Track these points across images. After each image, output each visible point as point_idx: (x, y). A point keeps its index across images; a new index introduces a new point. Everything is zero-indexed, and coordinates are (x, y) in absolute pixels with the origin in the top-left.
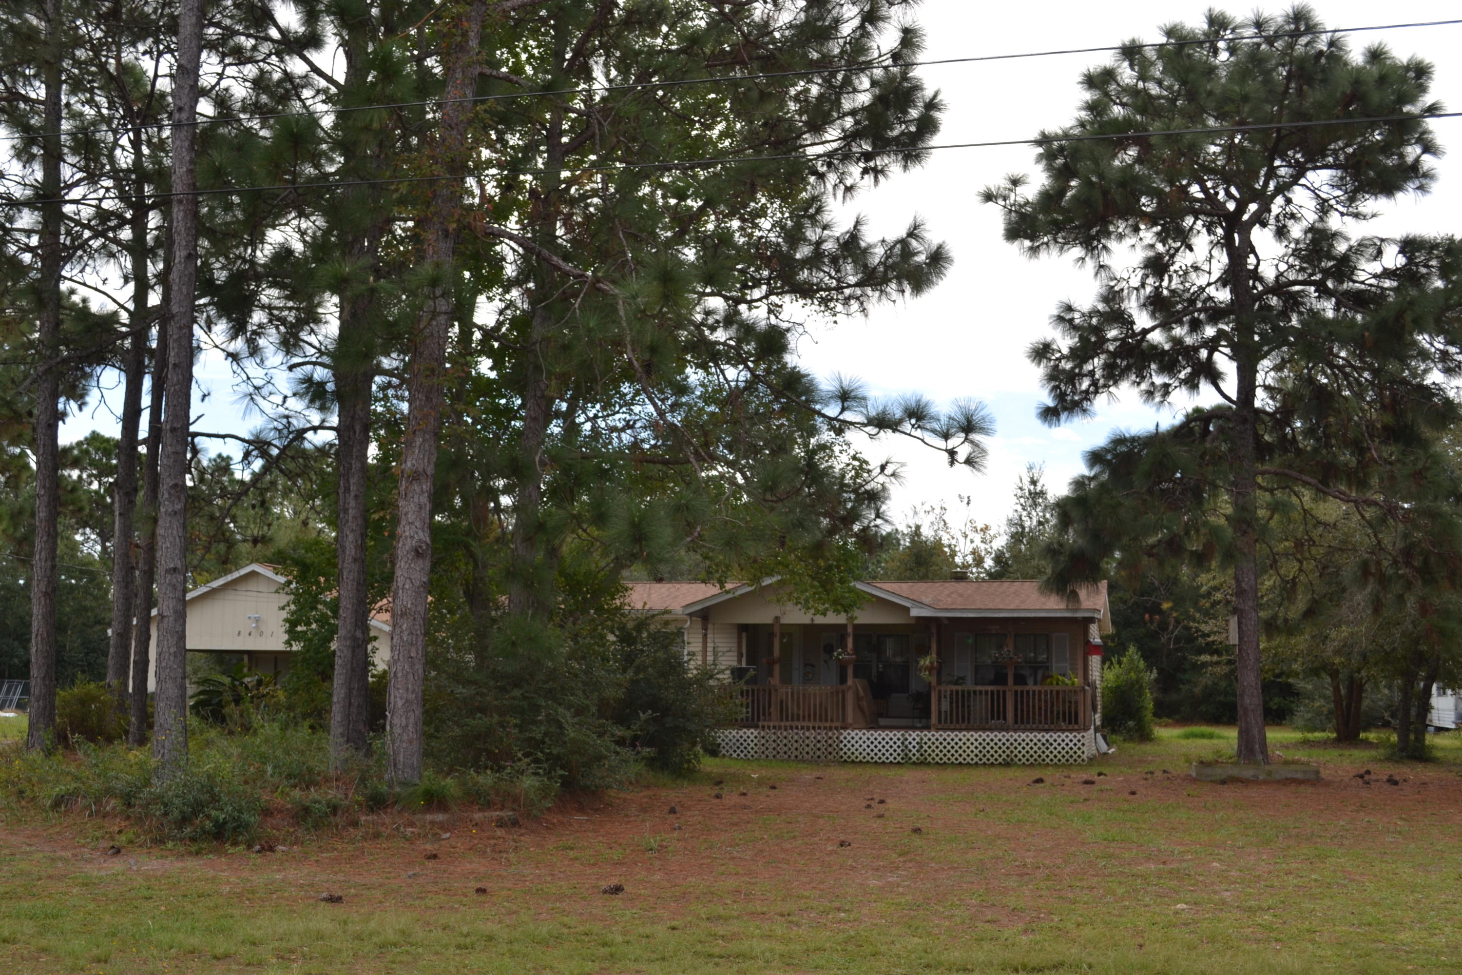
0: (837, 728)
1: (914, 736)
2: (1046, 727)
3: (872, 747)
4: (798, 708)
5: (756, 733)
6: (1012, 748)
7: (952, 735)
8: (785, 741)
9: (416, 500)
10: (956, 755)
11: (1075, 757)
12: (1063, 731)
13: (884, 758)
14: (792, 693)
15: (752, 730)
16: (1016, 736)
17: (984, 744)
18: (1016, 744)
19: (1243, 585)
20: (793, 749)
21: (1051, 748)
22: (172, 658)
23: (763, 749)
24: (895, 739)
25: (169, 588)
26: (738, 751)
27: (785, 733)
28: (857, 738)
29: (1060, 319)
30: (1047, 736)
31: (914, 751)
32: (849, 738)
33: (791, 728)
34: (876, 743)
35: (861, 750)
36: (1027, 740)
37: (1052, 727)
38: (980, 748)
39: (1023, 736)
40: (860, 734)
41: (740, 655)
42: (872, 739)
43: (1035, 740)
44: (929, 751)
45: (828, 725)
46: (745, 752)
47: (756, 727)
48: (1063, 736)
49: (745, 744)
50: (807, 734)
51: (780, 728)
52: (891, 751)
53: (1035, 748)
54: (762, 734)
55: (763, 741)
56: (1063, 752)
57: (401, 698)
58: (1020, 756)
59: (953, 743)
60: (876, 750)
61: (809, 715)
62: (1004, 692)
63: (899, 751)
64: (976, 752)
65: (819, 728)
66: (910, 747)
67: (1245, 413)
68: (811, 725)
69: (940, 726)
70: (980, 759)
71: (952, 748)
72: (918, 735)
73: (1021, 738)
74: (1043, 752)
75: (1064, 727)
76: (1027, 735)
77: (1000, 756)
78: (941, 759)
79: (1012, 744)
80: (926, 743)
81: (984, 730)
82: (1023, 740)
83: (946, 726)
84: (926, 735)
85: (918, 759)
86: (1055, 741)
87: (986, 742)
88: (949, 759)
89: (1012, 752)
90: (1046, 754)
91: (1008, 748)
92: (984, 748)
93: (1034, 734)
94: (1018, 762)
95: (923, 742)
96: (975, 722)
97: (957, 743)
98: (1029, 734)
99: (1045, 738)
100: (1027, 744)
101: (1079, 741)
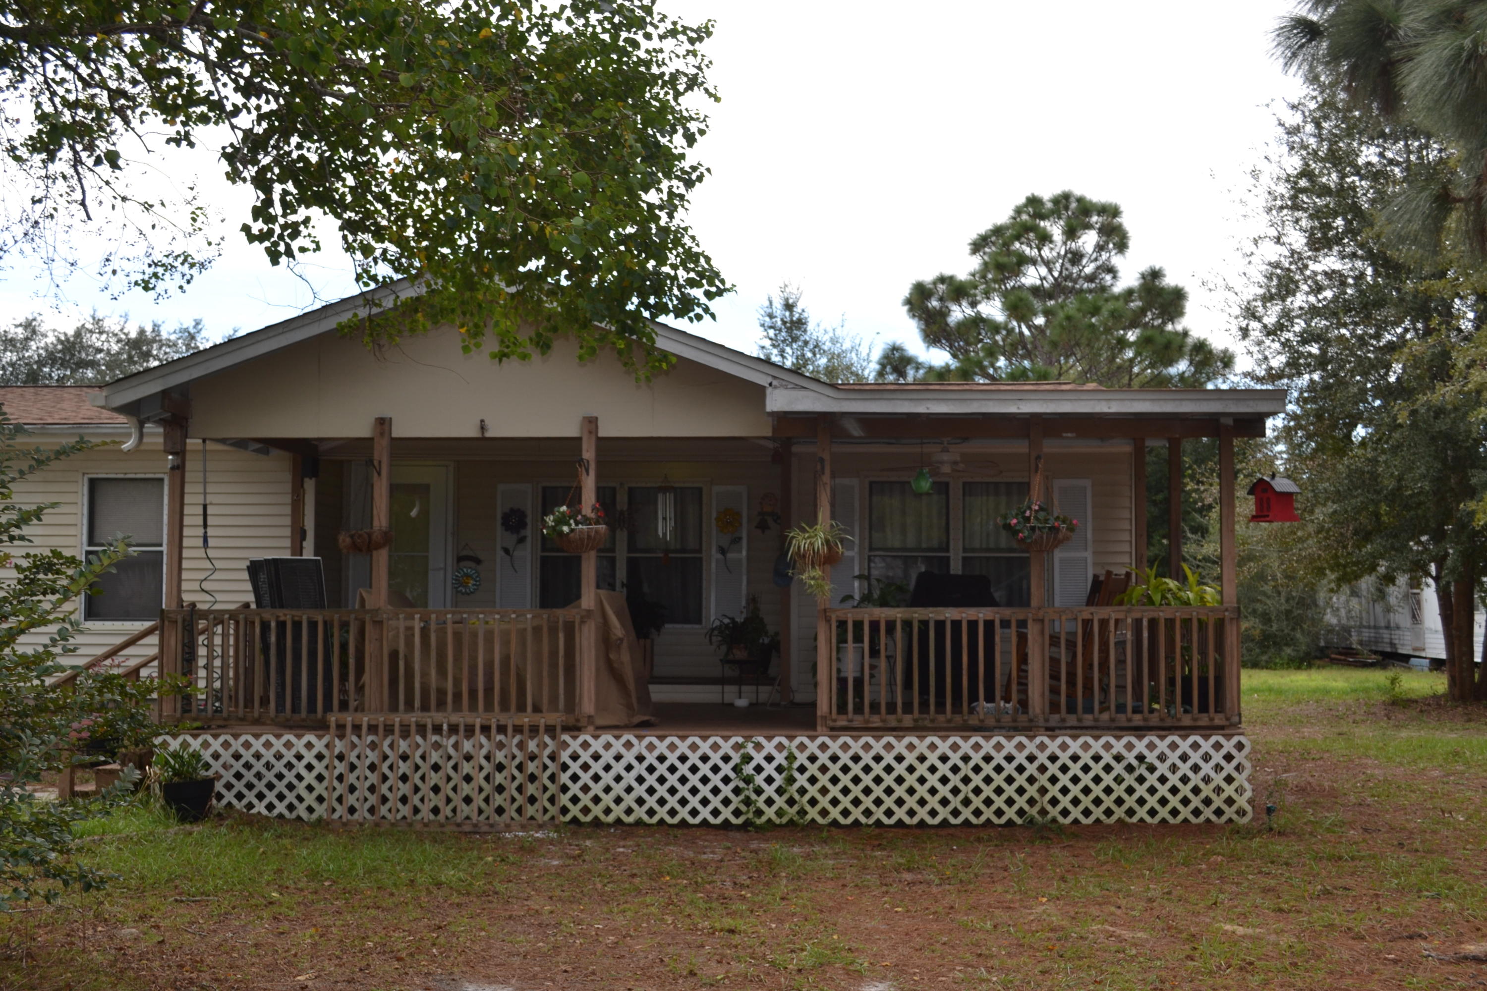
0: (551, 730)
1: (769, 749)
3: (651, 780)
4: (442, 671)
5: (319, 745)
6: (1043, 780)
7: (878, 747)
8: (404, 768)
10: (889, 802)
11: (1218, 802)
12: (1185, 731)
13: (683, 813)
14: (425, 632)
15: (310, 737)
16: (1053, 746)
17: (966, 770)
18: (1053, 769)
20: (425, 789)
21: (1152, 780)
23: (340, 789)
24: (715, 758)
26: (271, 797)
27: (403, 746)
30: (1140, 746)
31: (770, 791)
32: (585, 756)
33: (422, 730)
34: (662, 769)
35: (618, 789)
36: (1086, 758)
37: (1154, 720)
38: (955, 780)
39: (1075, 746)
40: (618, 746)
41: (299, 535)
42: (651, 759)
43: (1107, 758)
44: (813, 791)
45: (526, 720)
46: (290, 797)
47: (321, 727)
48: (1184, 746)
49: (290, 777)
50: (467, 746)
51: (389, 730)
52: (705, 791)
53: (1108, 779)
54: (339, 746)
55: (341, 768)
56: (1186, 790)
58: (1065, 802)
59: (878, 769)
60: (662, 791)
61: (473, 693)
62: (1022, 626)
63: (726, 791)
64: (944, 791)
65: (502, 729)
66: (759, 780)
68: (478, 722)
69: (842, 722)
70: (956, 813)
71: (878, 780)
72: (780, 747)
73: (1070, 752)
74: (1130, 791)
75: (1187, 721)
76: (1086, 743)
77: (1010, 802)
78: (846, 813)
79: (1042, 769)
80: (802, 769)
81: (966, 730)
82: (1075, 758)
83: (858, 721)
84: (802, 747)
85: (780, 813)
86: (1162, 758)
87: (972, 764)
88: (868, 813)
89: (1043, 791)
90: (1136, 796)
91: (1031, 780)
92: (966, 780)
93: (1103, 741)
94: (1060, 819)
95: (796, 765)
96: (940, 706)
97: (889, 769)
98: (1090, 740)
99: (1135, 752)
100: (1086, 769)
101: (1229, 758)
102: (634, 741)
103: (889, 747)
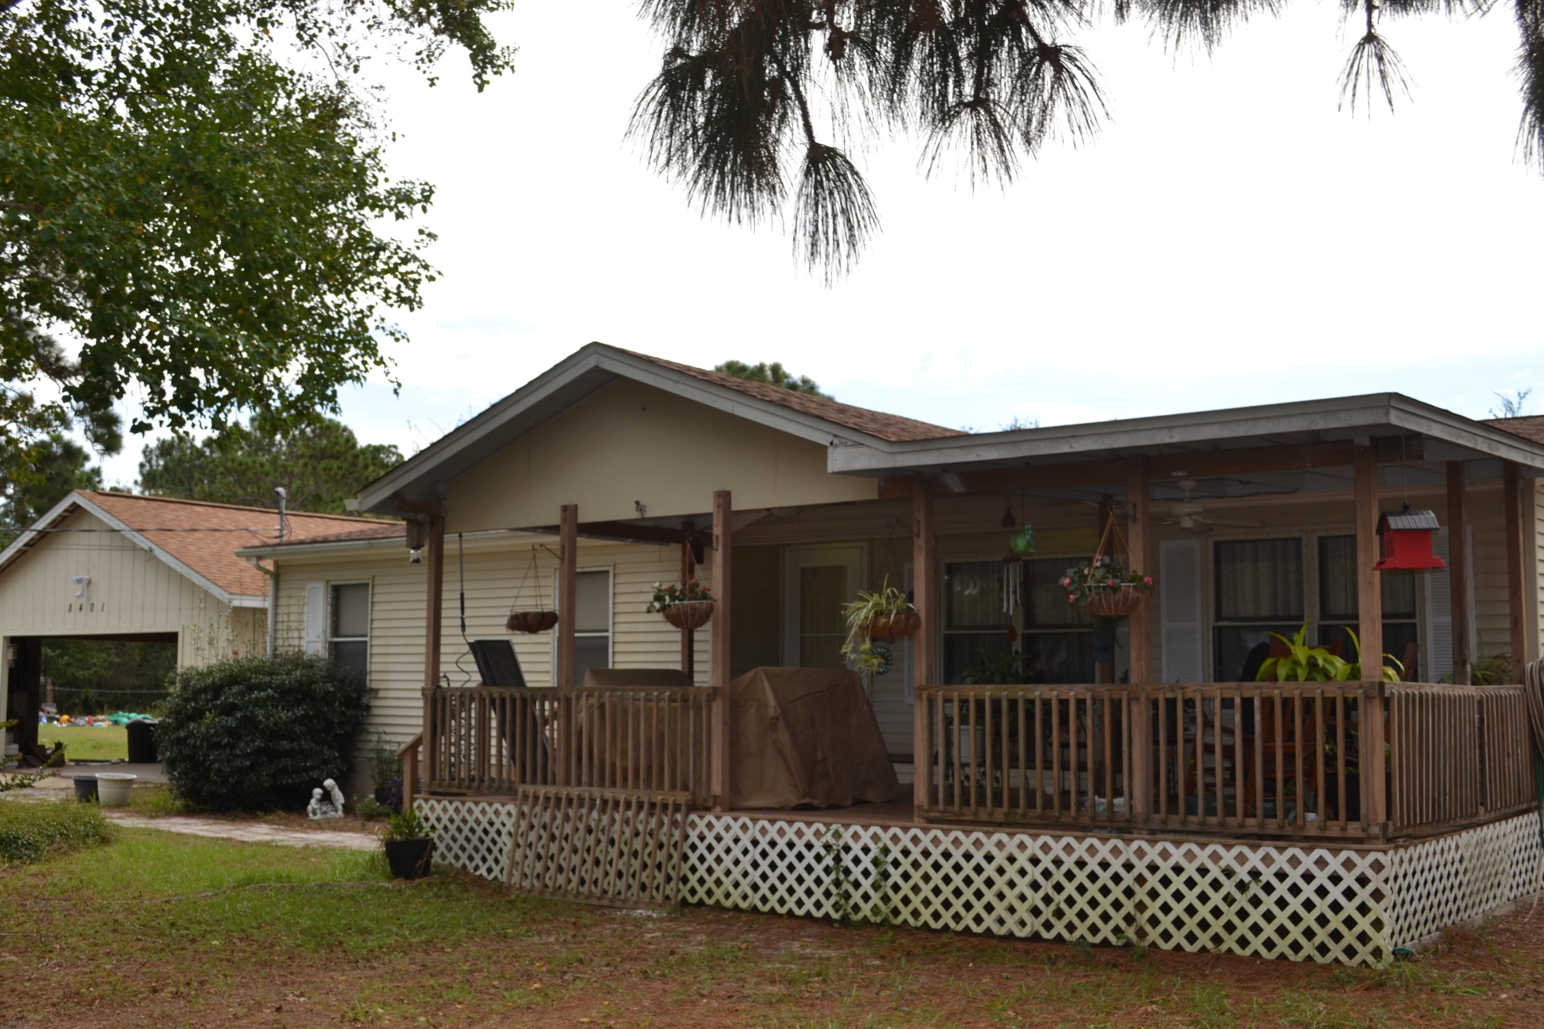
0: (683, 808)
1: (865, 840)
2: (1252, 824)
3: (764, 866)
5: (515, 814)
6: (1142, 893)
7: (967, 843)
10: (979, 907)
11: (1349, 937)
12: (1310, 842)
13: (791, 903)
15: (509, 806)
16: (1153, 853)
17: (1058, 876)
18: (1153, 881)
20: (589, 861)
21: (1269, 902)
23: (518, 856)
24: (818, 846)
26: (489, 860)
28: (728, 839)
30: (1255, 859)
32: (710, 838)
34: (774, 855)
35: (736, 873)
36: (1190, 870)
37: (1272, 826)
39: (1177, 855)
40: (736, 828)
42: (764, 844)
43: (1215, 872)
44: (906, 888)
45: (664, 796)
47: (513, 797)
48: (1308, 862)
51: (559, 802)
52: (810, 881)
53: (1216, 898)
56: (1309, 919)
58: (1166, 922)
59: (969, 868)
60: (773, 878)
62: (1116, 706)
63: (828, 882)
64: (1035, 898)
66: (857, 872)
68: (622, 798)
69: (934, 812)
71: (967, 881)
72: (876, 838)
73: (1172, 862)
74: (1243, 914)
76: (1189, 851)
77: (1106, 917)
78: (936, 916)
79: (1141, 880)
80: (896, 864)
81: (1058, 828)
82: (1178, 869)
84: (896, 839)
86: (1281, 876)
87: (1064, 869)
89: (1141, 907)
90: (1249, 922)
91: (1128, 893)
92: (1058, 888)
93: (1210, 849)
94: (1161, 943)
95: (890, 858)
98: (1195, 848)
99: (1248, 867)
100: (1191, 883)
101: (1363, 881)
102: (750, 824)
103: (978, 844)
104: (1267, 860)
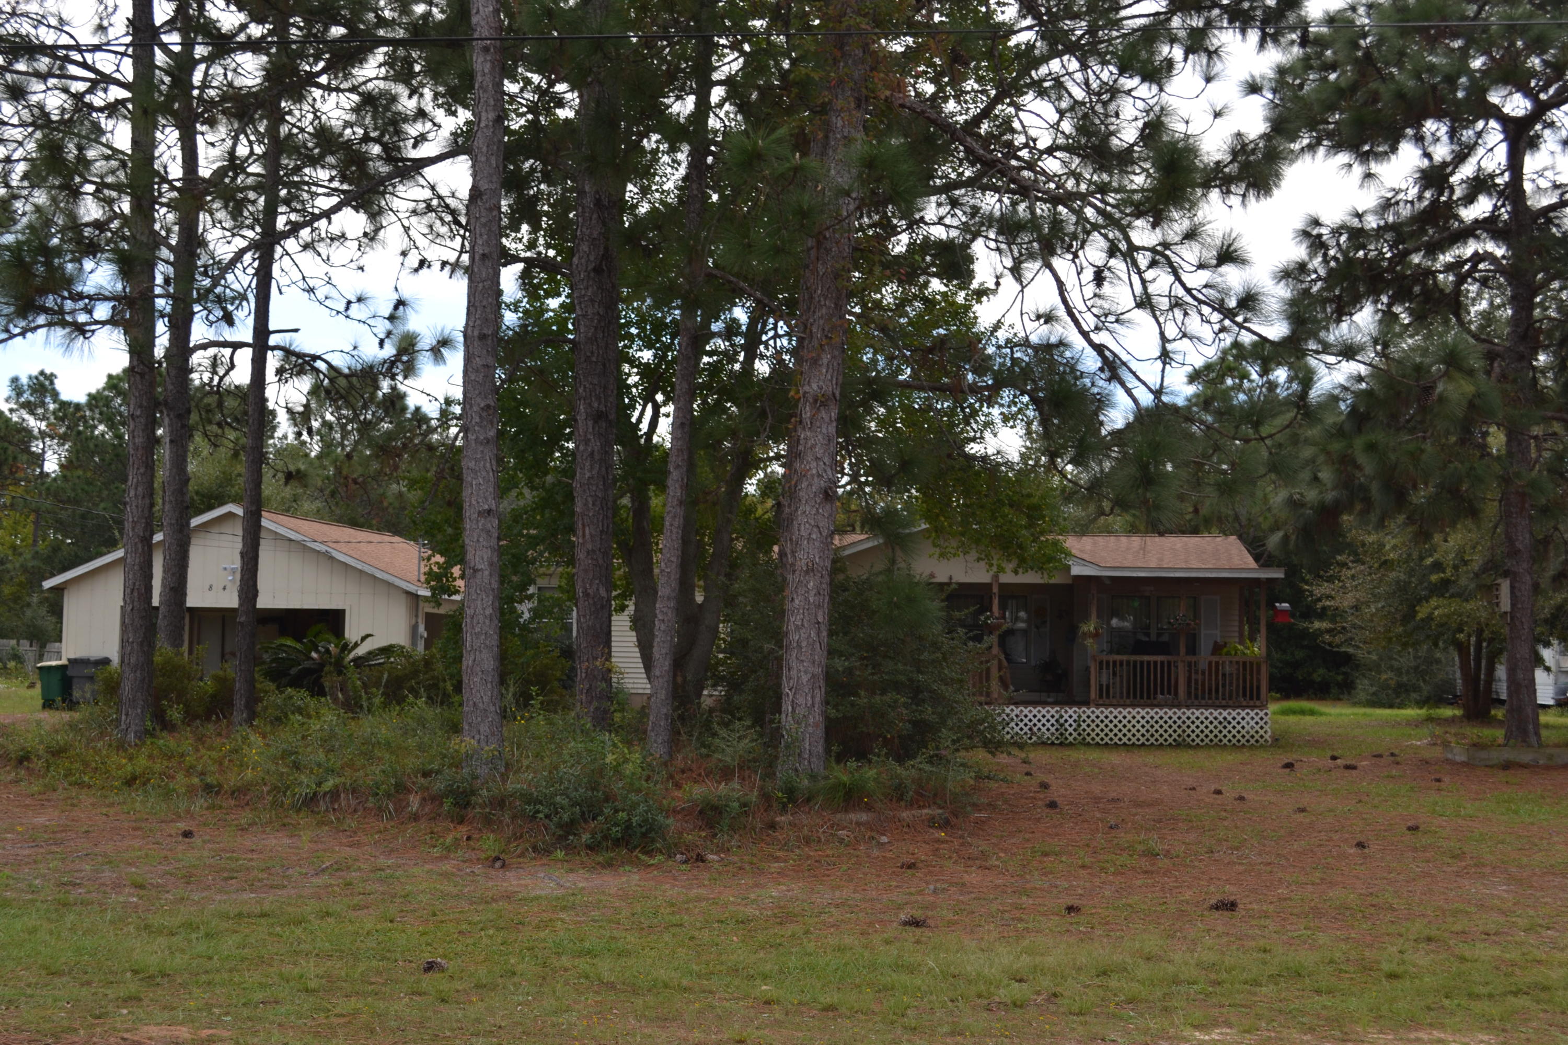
1: (1070, 713)
2: (1224, 703)
7: (1116, 712)
9: (824, 431)
10: (1120, 735)
11: (1257, 737)
12: (1243, 708)
16: (1189, 713)
17: (1152, 722)
18: (1188, 722)
19: (1517, 544)
21: (1230, 727)
22: (487, 622)
24: (1048, 716)
25: (484, 535)
29: (1305, 234)
30: (1225, 714)
31: (1071, 730)
34: (1026, 720)
36: (1202, 718)
37: (1231, 703)
38: (1148, 726)
39: (1197, 713)
43: (1211, 718)
44: (1088, 730)
48: (1243, 713)
52: (1044, 729)
53: (1211, 727)
56: (1243, 732)
57: (806, 672)
58: (1193, 736)
59: (1115, 722)
60: (1026, 729)
62: (1176, 663)
63: (1053, 729)
64: (1143, 731)
66: (1066, 725)
67: (1521, 348)
69: (1101, 702)
70: (1148, 740)
71: (1116, 726)
72: (1075, 712)
73: (1195, 716)
74: (1220, 732)
75: (1244, 703)
76: (1202, 712)
77: (1170, 736)
78: (1102, 739)
79: (1184, 722)
80: (1084, 721)
81: (1152, 706)
82: (1198, 718)
83: (1107, 702)
84: (1084, 712)
85: (1075, 739)
86: (1234, 719)
87: (1155, 720)
88: (1111, 739)
89: (1184, 731)
90: (1223, 734)
91: (1179, 727)
92: (1152, 727)
93: (1209, 711)
95: (1082, 719)
96: (1142, 697)
97: (1120, 722)
99: (1223, 716)
100: (1202, 723)
101: (1262, 719)
103: (1120, 712)
104: (1229, 714)
